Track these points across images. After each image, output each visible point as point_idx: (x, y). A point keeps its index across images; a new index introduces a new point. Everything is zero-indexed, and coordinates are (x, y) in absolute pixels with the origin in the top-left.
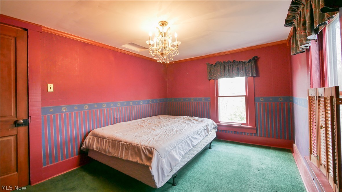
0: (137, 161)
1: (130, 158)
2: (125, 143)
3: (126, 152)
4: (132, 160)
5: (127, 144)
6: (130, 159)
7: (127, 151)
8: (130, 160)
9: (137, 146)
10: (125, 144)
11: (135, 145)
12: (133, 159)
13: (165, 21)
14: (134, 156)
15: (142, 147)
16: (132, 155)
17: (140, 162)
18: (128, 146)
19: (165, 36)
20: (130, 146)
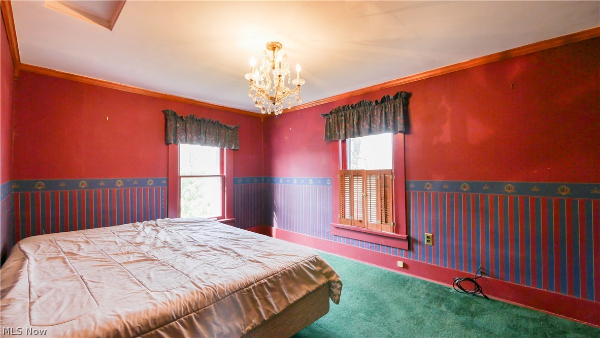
0: (307, 290)
1: (291, 299)
2: (262, 281)
3: (274, 297)
4: (298, 298)
5: (269, 280)
6: (293, 298)
7: (277, 293)
8: (295, 300)
9: (293, 269)
10: (265, 283)
11: (288, 270)
12: (297, 295)
13: (277, 41)
14: (296, 289)
15: (302, 265)
16: (291, 291)
17: (312, 288)
18: (273, 282)
19: (280, 67)
20: (280, 278)
